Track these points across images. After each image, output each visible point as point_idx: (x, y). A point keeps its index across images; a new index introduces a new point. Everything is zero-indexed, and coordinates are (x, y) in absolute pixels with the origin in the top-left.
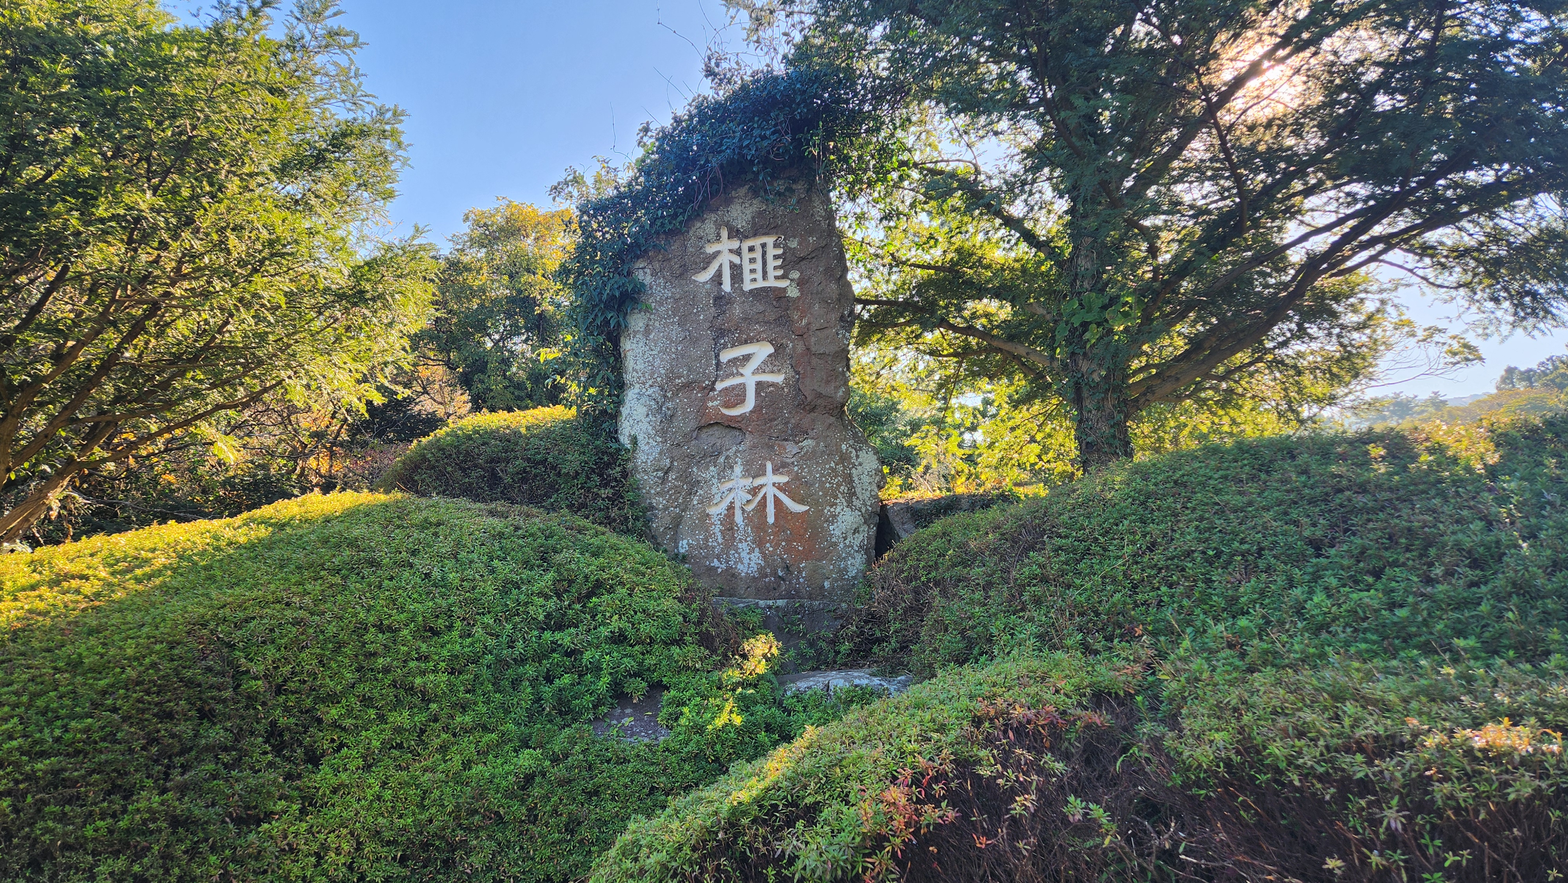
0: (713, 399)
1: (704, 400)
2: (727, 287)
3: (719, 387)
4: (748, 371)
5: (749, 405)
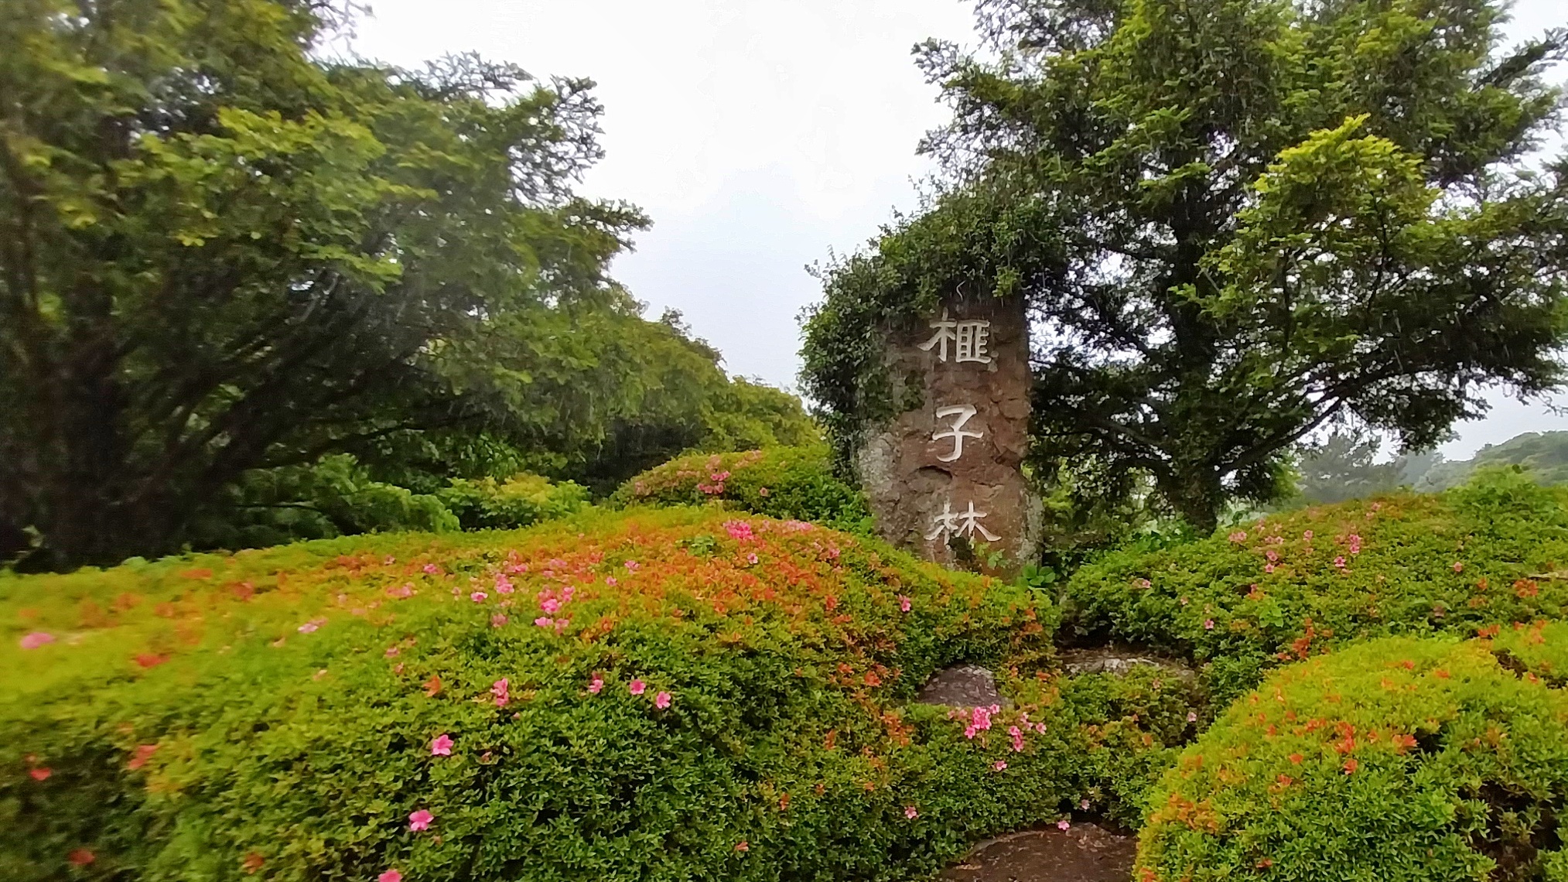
0: (931, 447)
1: (924, 446)
2: (943, 358)
3: (935, 437)
4: (956, 427)
5: (958, 454)
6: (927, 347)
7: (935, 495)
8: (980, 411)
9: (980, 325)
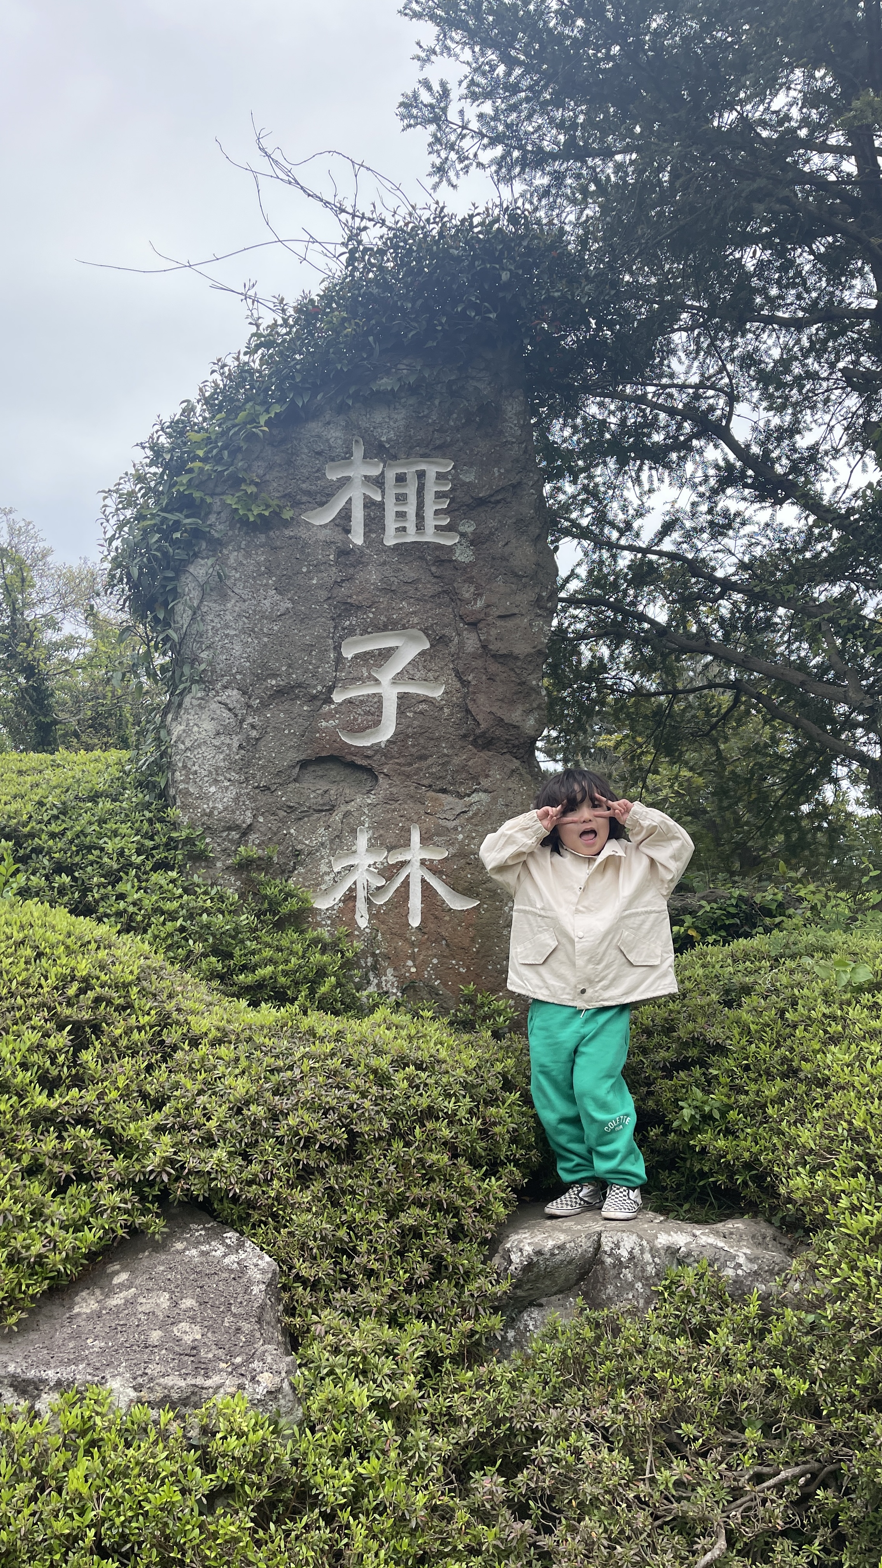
0: (330, 716)
1: (314, 715)
2: (357, 538)
3: (338, 697)
4: (386, 676)
5: (387, 731)
6: (324, 517)
7: (337, 817)
8: (438, 641)
9: (432, 471)
